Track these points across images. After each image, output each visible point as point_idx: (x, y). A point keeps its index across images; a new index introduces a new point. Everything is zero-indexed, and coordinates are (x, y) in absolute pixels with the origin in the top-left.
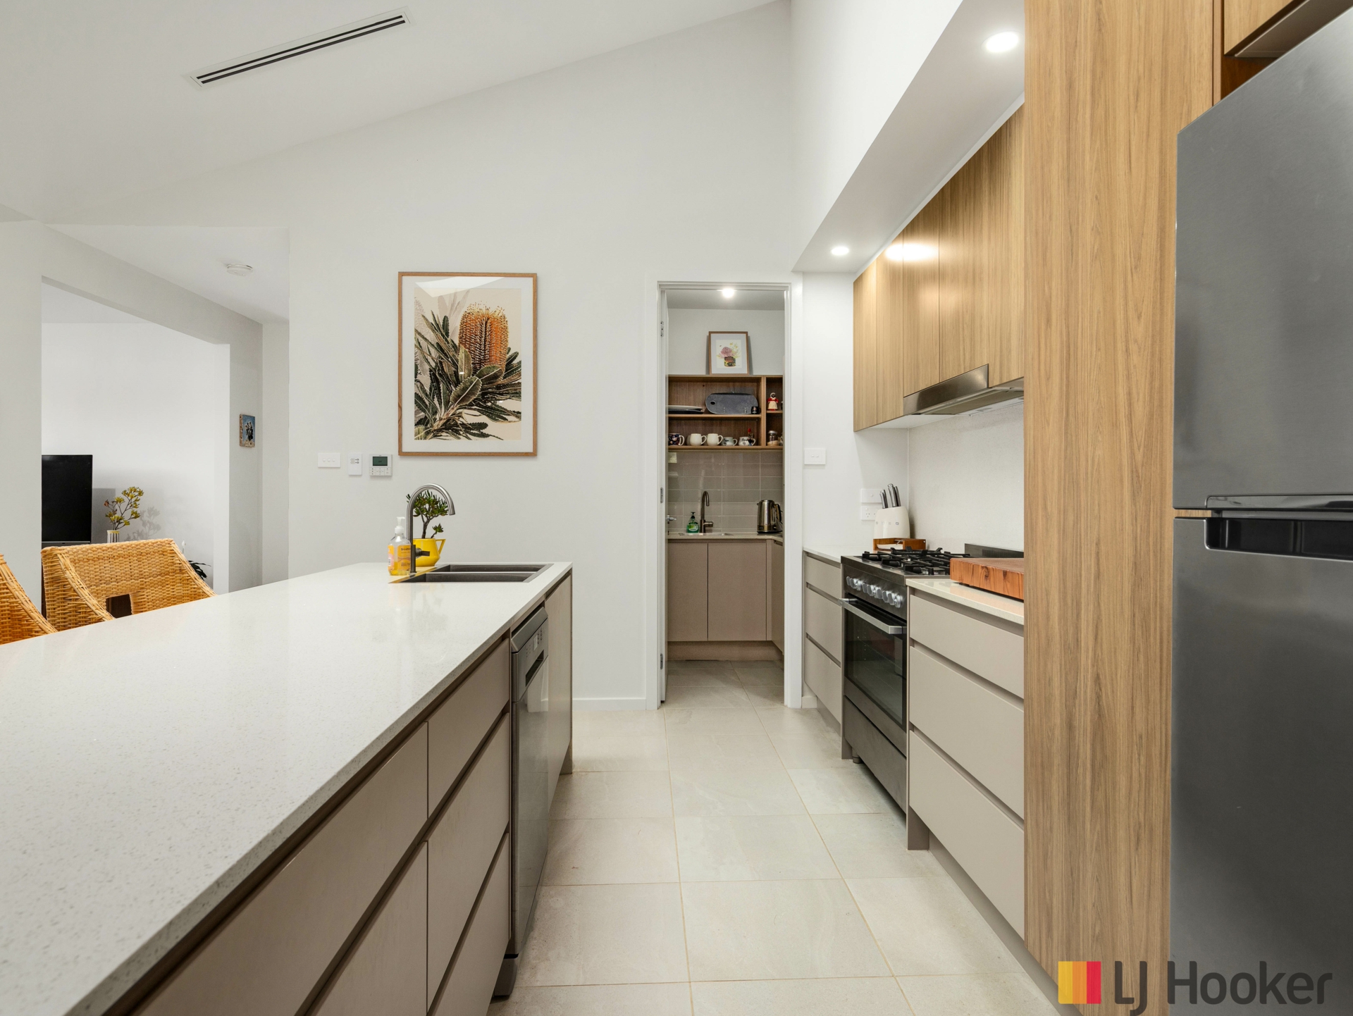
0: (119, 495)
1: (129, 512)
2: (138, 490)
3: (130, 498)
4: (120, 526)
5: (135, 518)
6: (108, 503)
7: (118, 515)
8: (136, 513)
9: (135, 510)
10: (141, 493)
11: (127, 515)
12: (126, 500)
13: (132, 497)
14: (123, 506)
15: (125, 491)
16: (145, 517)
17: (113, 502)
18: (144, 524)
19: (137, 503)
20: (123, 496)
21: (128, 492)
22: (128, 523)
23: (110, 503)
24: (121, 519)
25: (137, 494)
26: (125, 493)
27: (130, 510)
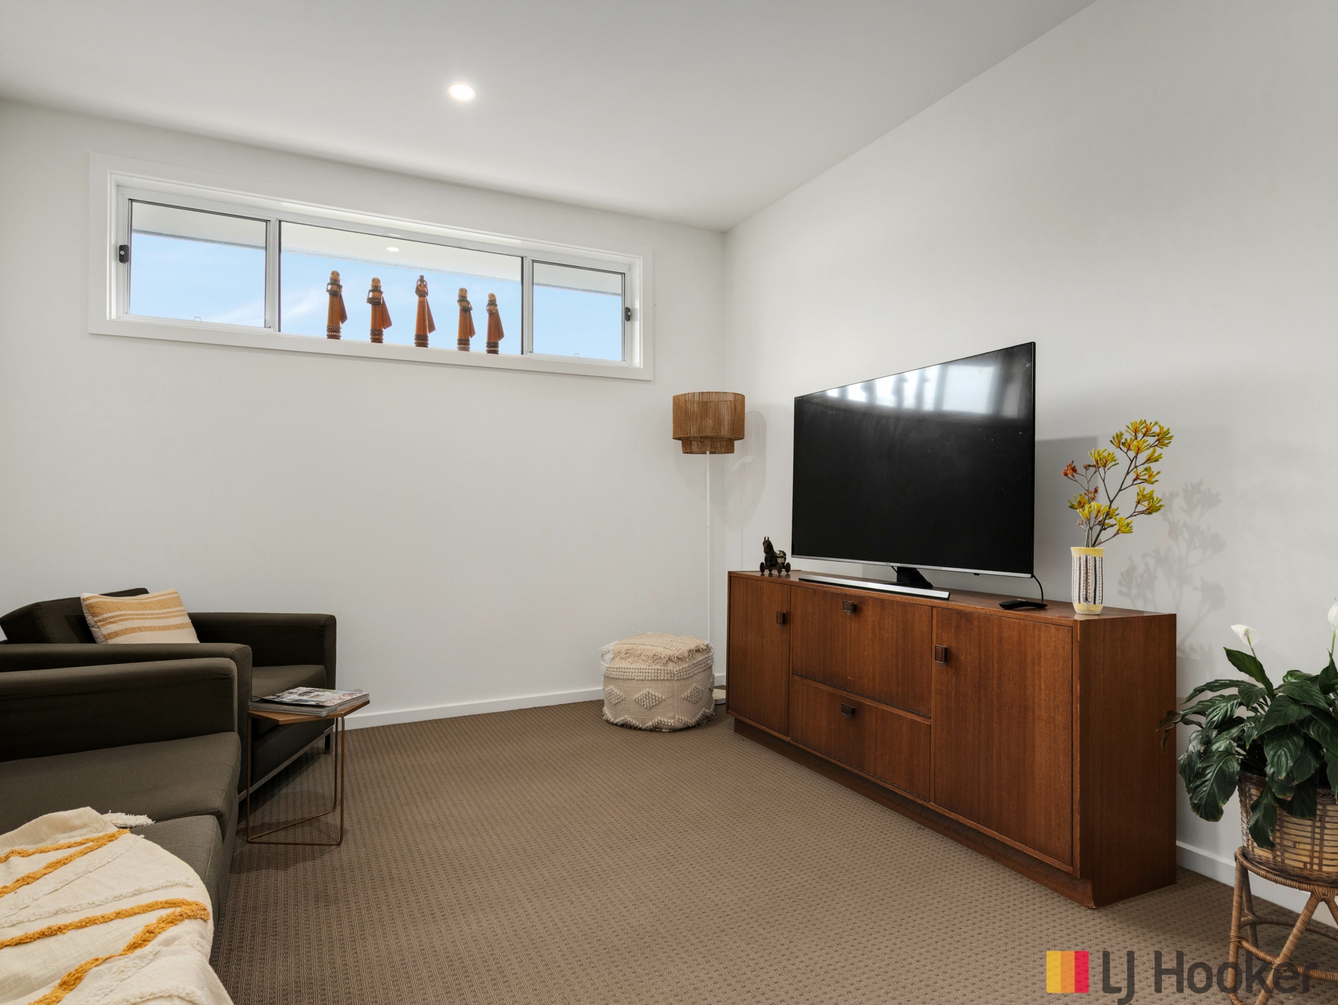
0: (1105, 447)
1: (1130, 495)
2: (1156, 429)
3: (1132, 454)
4: (1105, 535)
5: (1149, 511)
6: (1074, 470)
7: (1101, 503)
8: (1150, 498)
9: (1148, 488)
10: (1163, 439)
11: (1125, 504)
12: (1123, 459)
13: (1138, 450)
14: (1114, 476)
15: (1119, 436)
16: (1177, 510)
17: (1087, 467)
18: (1174, 532)
19: (1154, 467)
20: (1113, 449)
21: (1128, 436)
22: (1126, 529)
23: (1080, 469)
24: (1108, 515)
25: (1151, 440)
26: (1118, 441)
27: (1135, 489)
